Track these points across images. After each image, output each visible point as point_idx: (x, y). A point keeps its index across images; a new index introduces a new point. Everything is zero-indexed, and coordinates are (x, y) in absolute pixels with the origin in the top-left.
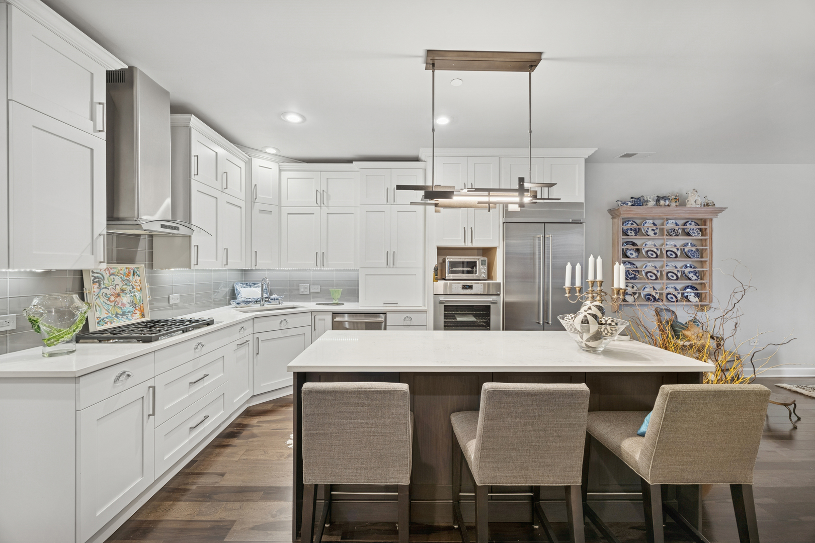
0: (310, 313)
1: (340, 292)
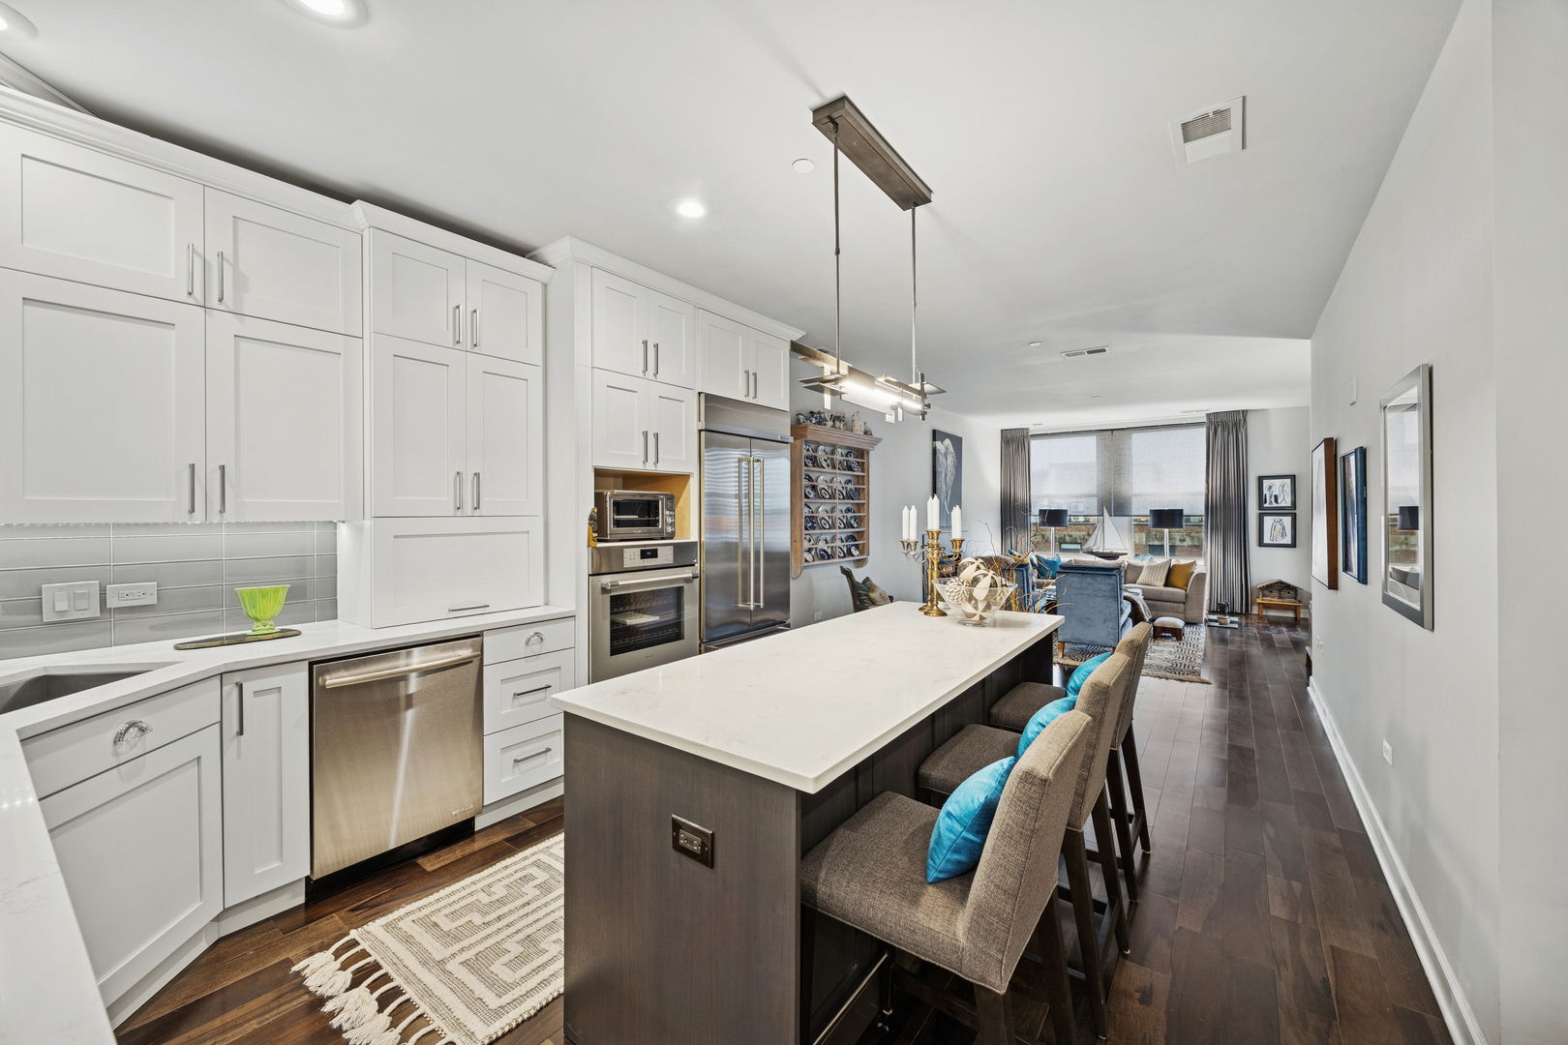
0: (216, 681)
1: (282, 595)
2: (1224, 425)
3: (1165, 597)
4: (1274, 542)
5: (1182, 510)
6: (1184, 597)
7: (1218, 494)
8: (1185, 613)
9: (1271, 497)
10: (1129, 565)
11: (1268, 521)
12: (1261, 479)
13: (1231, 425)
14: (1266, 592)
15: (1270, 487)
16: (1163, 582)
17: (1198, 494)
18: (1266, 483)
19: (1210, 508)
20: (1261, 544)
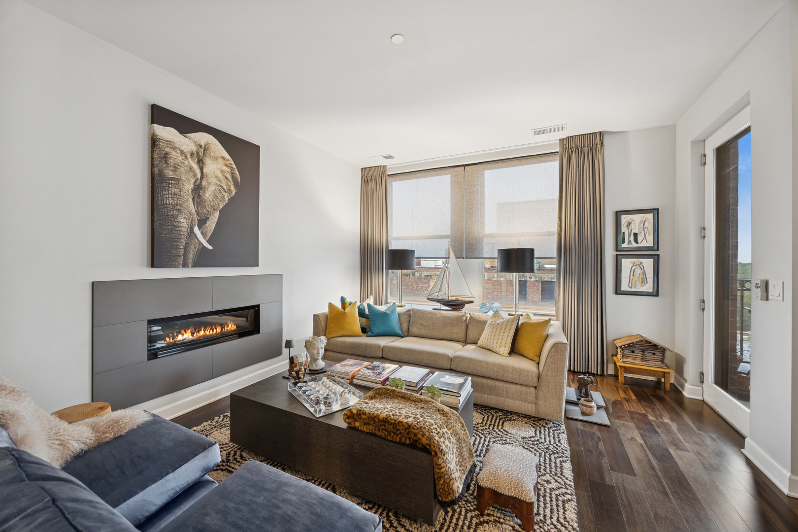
2: (580, 151)
3: (509, 376)
4: (633, 290)
5: (532, 251)
6: (536, 379)
7: (573, 232)
8: (537, 404)
9: (629, 236)
10: (471, 318)
11: (627, 264)
12: (618, 214)
13: (586, 150)
14: (627, 352)
15: (629, 224)
16: (508, 349)
17: (550, 234)
18: (624, 219)
19: (563, 250)
20: (618, 291)
